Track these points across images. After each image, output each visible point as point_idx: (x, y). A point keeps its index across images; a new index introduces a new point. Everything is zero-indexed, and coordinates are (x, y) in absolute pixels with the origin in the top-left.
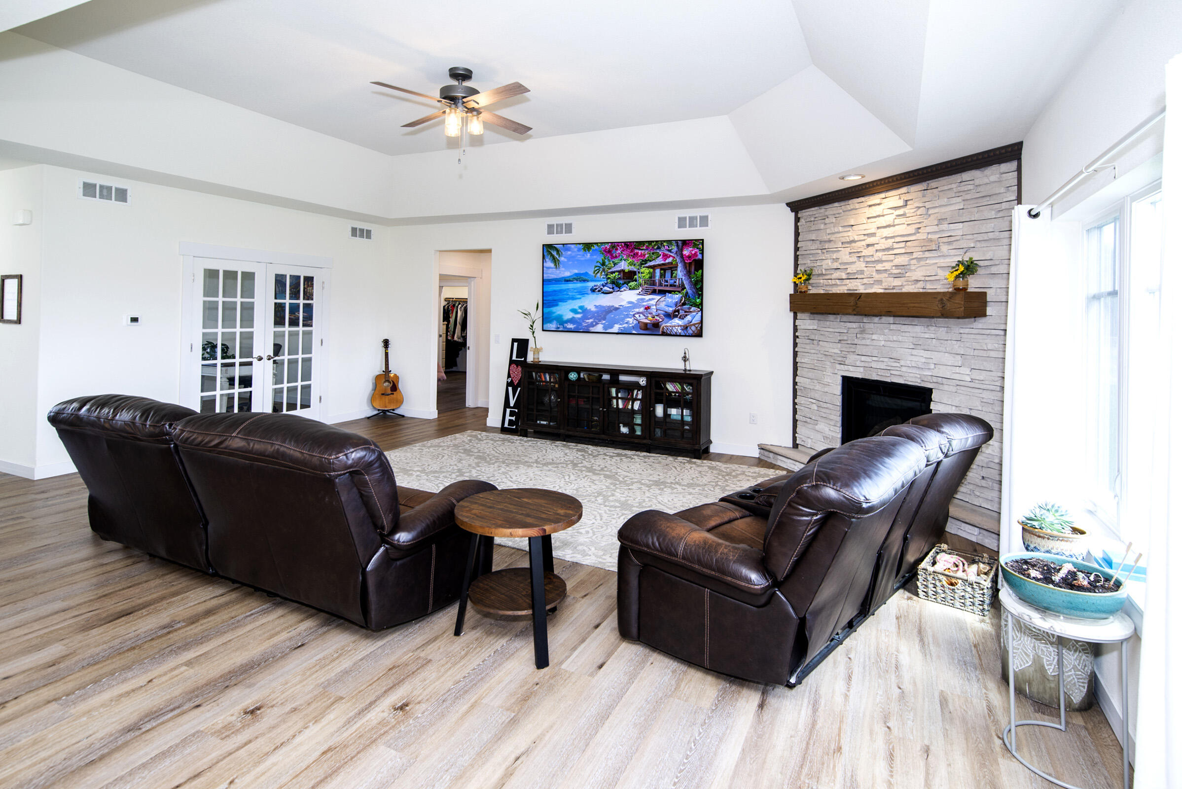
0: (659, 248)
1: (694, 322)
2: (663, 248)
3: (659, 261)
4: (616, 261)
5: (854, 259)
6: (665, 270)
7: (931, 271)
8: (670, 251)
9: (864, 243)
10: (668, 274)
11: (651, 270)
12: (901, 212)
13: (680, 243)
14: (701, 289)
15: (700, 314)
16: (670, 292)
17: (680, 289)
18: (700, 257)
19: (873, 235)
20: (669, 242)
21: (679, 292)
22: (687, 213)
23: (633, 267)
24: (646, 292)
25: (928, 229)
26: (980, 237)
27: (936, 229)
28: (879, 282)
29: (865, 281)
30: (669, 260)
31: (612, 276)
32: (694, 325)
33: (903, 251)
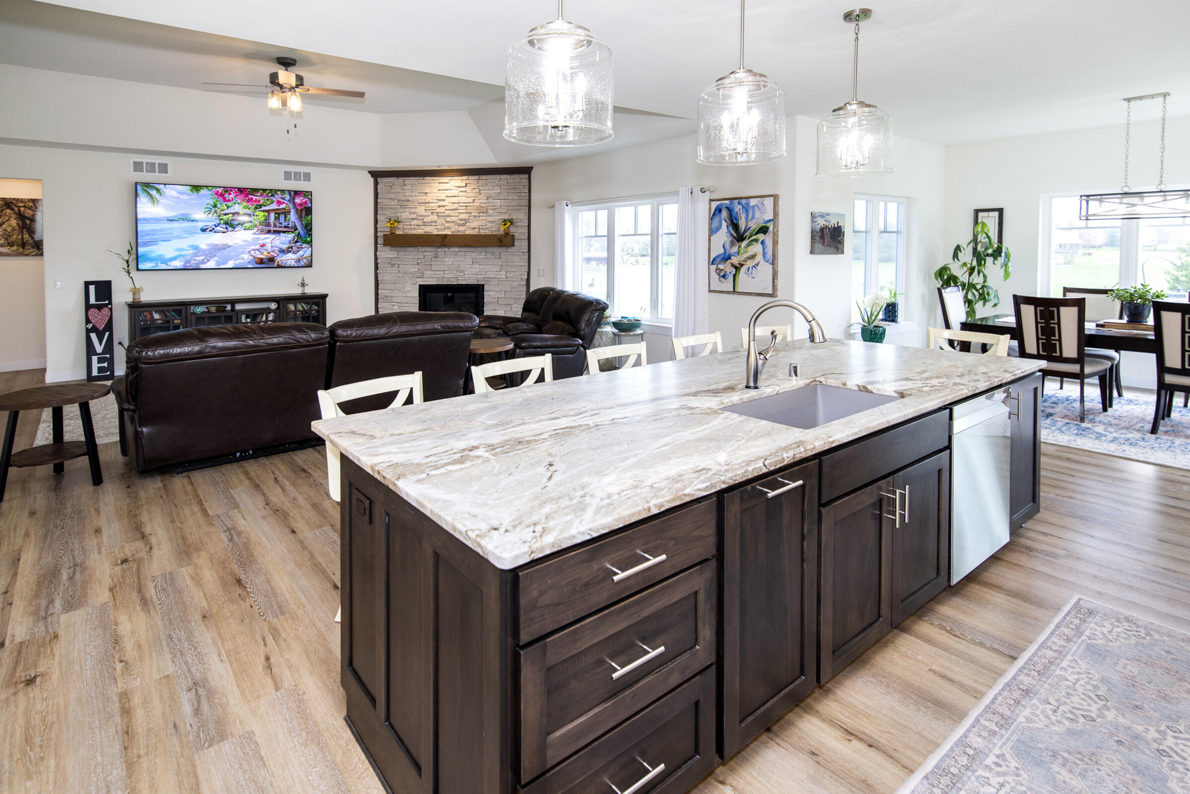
0: (272, 195)
1: (305, 256)
2: (276, 196)
3: (274, 206)
4: (229, 204)
5: (429, 213)
6: (279, 214)
7: (483, 223)
8: (283, 199)
9: (437, 204)
10: (282, 217)
11: (266, 214)
12: (464, 189)
13: (292, 193)
14: (311, 229)
15: (310, 249)
16: (284, 232)
17: (293, 230)
18: (309, 205)
19: (444, 200)
20: (283, 191)
21: (292, 232)
22: (293, 169)
23: (248, 210)
24: (262, 232)
25: (481, 201)
26: (510, 208)
27: (486, 201)
28: (449, 228)
29: (438, 227)
30: (283, 206)
31: (225, 217)
32: (306, 258)
33: (465, 211)
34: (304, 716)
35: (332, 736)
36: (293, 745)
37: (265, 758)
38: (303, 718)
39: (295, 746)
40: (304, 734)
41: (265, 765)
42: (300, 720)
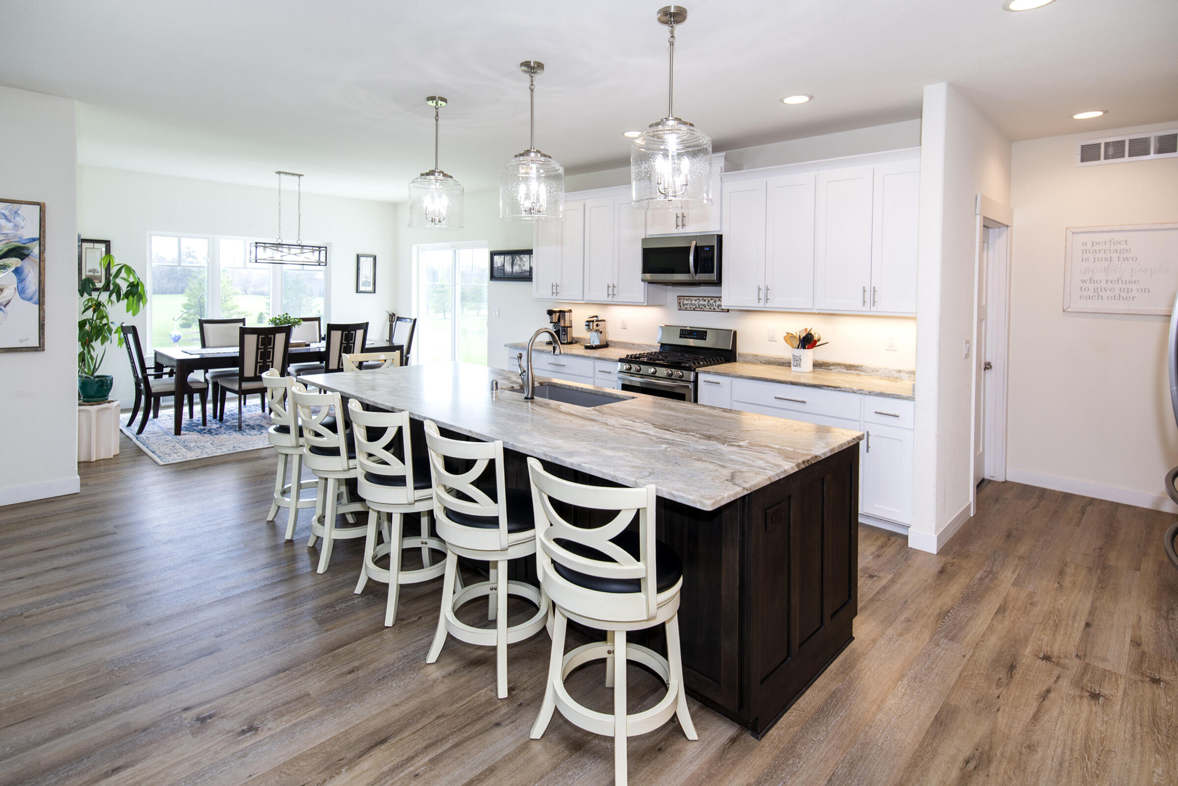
34: (774, 771)
35: (780, 741)
36: (804, 765)
37: (828, 778)
38: (776, 772)
39: (804, 762)
40: (790, 762)
41: (833, 774)
42: (778, 772)
